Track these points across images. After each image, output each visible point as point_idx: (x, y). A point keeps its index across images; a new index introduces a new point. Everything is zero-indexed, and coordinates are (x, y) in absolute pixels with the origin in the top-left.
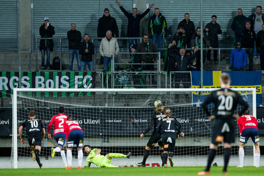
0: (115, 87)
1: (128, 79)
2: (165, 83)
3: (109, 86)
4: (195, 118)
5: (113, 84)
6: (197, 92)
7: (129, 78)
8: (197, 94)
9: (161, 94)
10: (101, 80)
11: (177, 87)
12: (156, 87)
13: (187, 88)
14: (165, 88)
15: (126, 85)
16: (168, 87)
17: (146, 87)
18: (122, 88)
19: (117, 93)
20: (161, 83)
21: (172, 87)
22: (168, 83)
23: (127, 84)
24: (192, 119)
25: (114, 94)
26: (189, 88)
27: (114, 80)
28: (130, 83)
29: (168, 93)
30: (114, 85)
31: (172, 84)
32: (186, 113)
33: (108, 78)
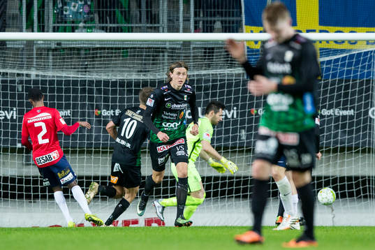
0: (55, 30)
1: (87, 9)
2: (178, 20)
3: (39, 27)
4: (251, 106)
5: (51, 23)
6: (256, 42)
7: (90, 6)
8: (258, 47)
9: (168, 46)
10: (21, 12)
11: (209, 29)
12: (156, 30)
13: (233, 32)
14: (178, 31)
15: (81, 25)
16: (186, 30)
17: (130, 30)
18: (73, 31)
19: (59, 43)
20: (169, 20)
21: (197, 30)
22: (187, 20)
23: (85, 22)
24: (243, 107)
25: (53, 46)
26: (237, 32)
27: (51, 11)
28: (92, 20)
29: (186, 44)
30: (51, 25)
31: (196, 22)
32: (229, 93)
33: (39, 8)
